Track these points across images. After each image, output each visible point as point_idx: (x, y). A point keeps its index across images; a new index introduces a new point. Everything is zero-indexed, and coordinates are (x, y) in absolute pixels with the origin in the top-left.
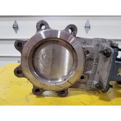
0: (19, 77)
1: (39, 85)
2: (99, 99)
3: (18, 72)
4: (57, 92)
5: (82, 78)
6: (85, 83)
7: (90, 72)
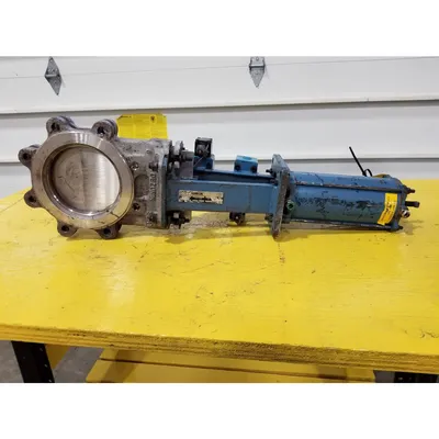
0: (33, 206)
1: (66, 220)
2: (168, 241)
3: (31, 199)
4: (97, 231)
5: (135, 207)
6: (141, 216)
7: (146, 197)
